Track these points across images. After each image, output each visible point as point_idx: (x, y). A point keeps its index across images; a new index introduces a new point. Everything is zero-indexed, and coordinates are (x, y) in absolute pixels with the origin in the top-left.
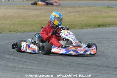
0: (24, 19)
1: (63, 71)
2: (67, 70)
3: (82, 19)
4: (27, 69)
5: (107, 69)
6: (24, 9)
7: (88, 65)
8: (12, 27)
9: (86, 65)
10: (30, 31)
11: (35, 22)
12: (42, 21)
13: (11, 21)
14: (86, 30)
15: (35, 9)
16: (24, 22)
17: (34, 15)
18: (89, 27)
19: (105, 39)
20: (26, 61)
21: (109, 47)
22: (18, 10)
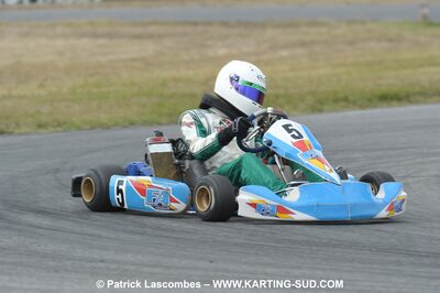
0: (95, 79)
1: (232, 267)
2: (245, 263)
4: (102, 261)
5: (393, 258)
6: (95, 36)
8: (46, 109)
9: (317, 244)
10: (117, 125)
11: (135, 89)
12: (164, 84)
13: (41, 86)
14: (333, 115)
15: (138, 37)
16: (95, 90)
17: (134, 60)
18: (344, 104)
19: (401, 148)
20: (100, 237)
21: (410, 180)
22: (73, 41)
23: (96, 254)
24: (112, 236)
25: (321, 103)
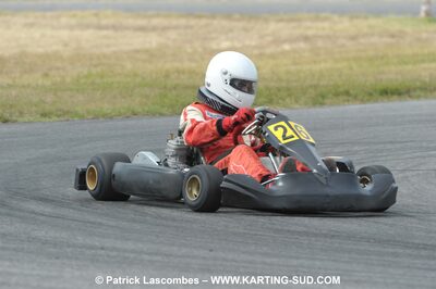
0: (99, 69)
1: (230, 256)
3: (323, 65)
4: (102, 248)
5: (391, 250)
6: (100, 27)
7: (325, 236)
8: (49, 98)
9: (316, 235)
11: (138, 80)
12: (167, 76)
14: (333, 108)
15: (142, 29)
16: (98, 81)
17: (137, 51)
18: (346, 98)
20: (100, 224)
22: (77, 33)
23: (97, 242)
24: (113, 223)
25: (323, 97)
